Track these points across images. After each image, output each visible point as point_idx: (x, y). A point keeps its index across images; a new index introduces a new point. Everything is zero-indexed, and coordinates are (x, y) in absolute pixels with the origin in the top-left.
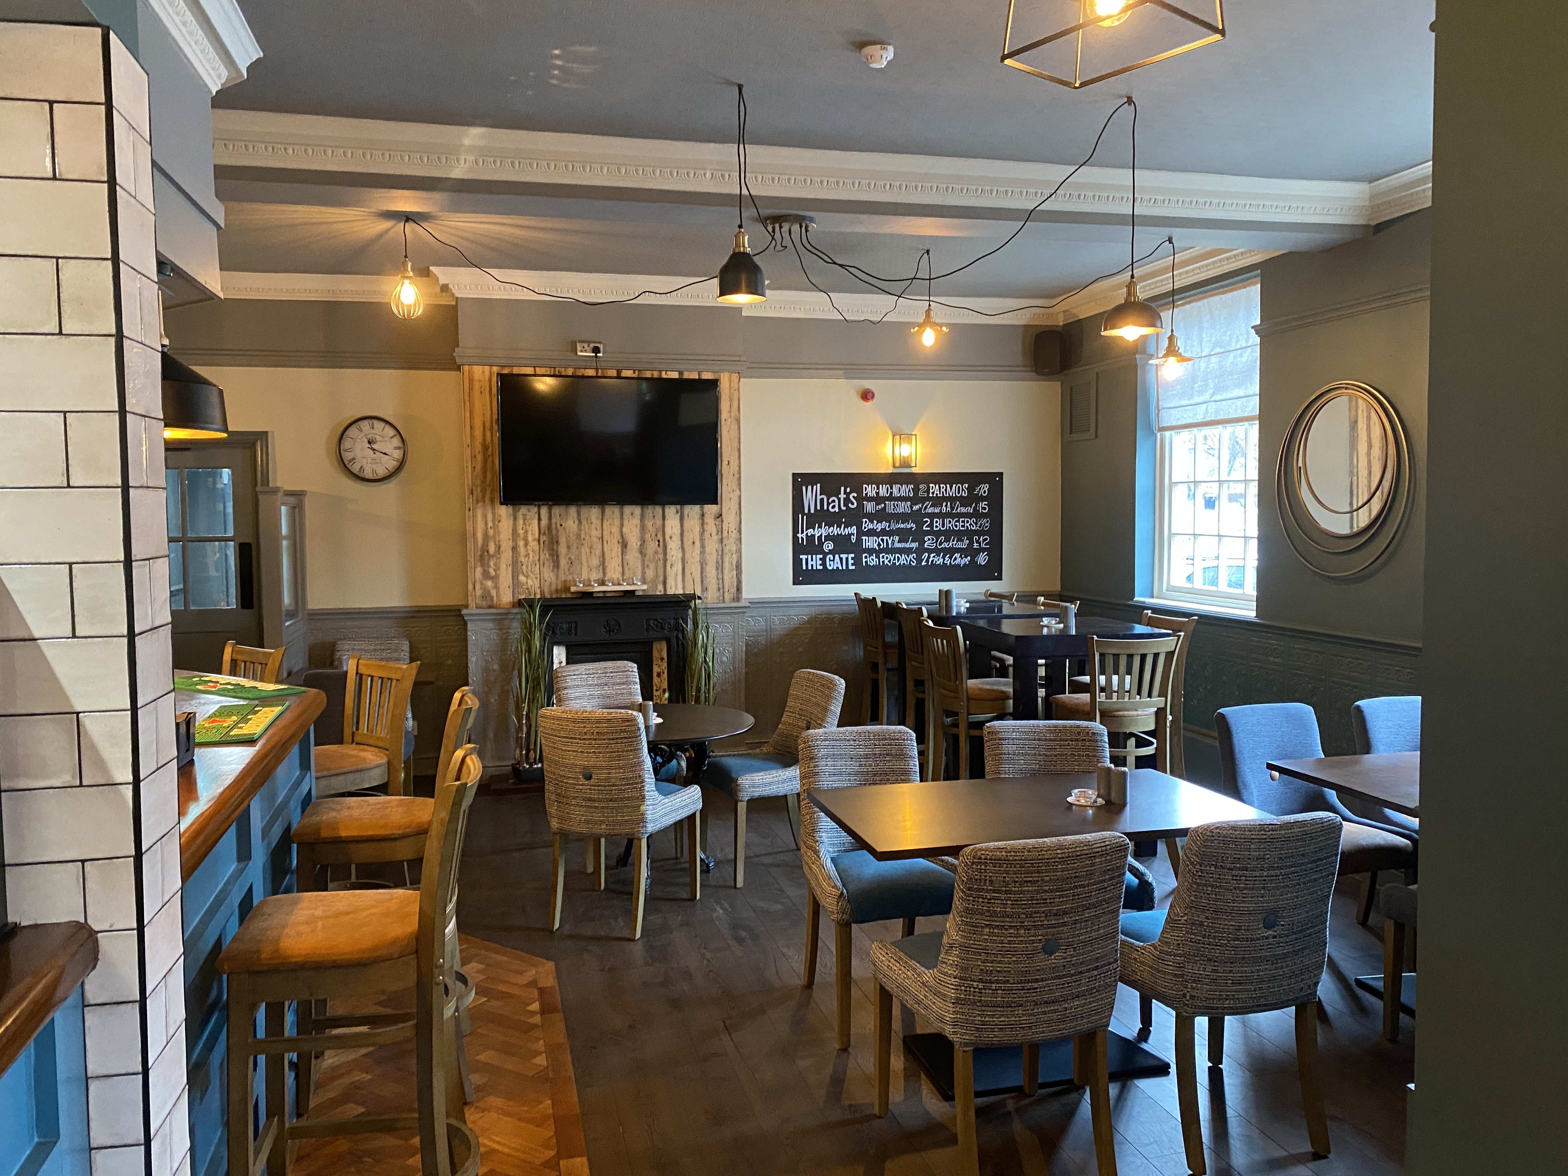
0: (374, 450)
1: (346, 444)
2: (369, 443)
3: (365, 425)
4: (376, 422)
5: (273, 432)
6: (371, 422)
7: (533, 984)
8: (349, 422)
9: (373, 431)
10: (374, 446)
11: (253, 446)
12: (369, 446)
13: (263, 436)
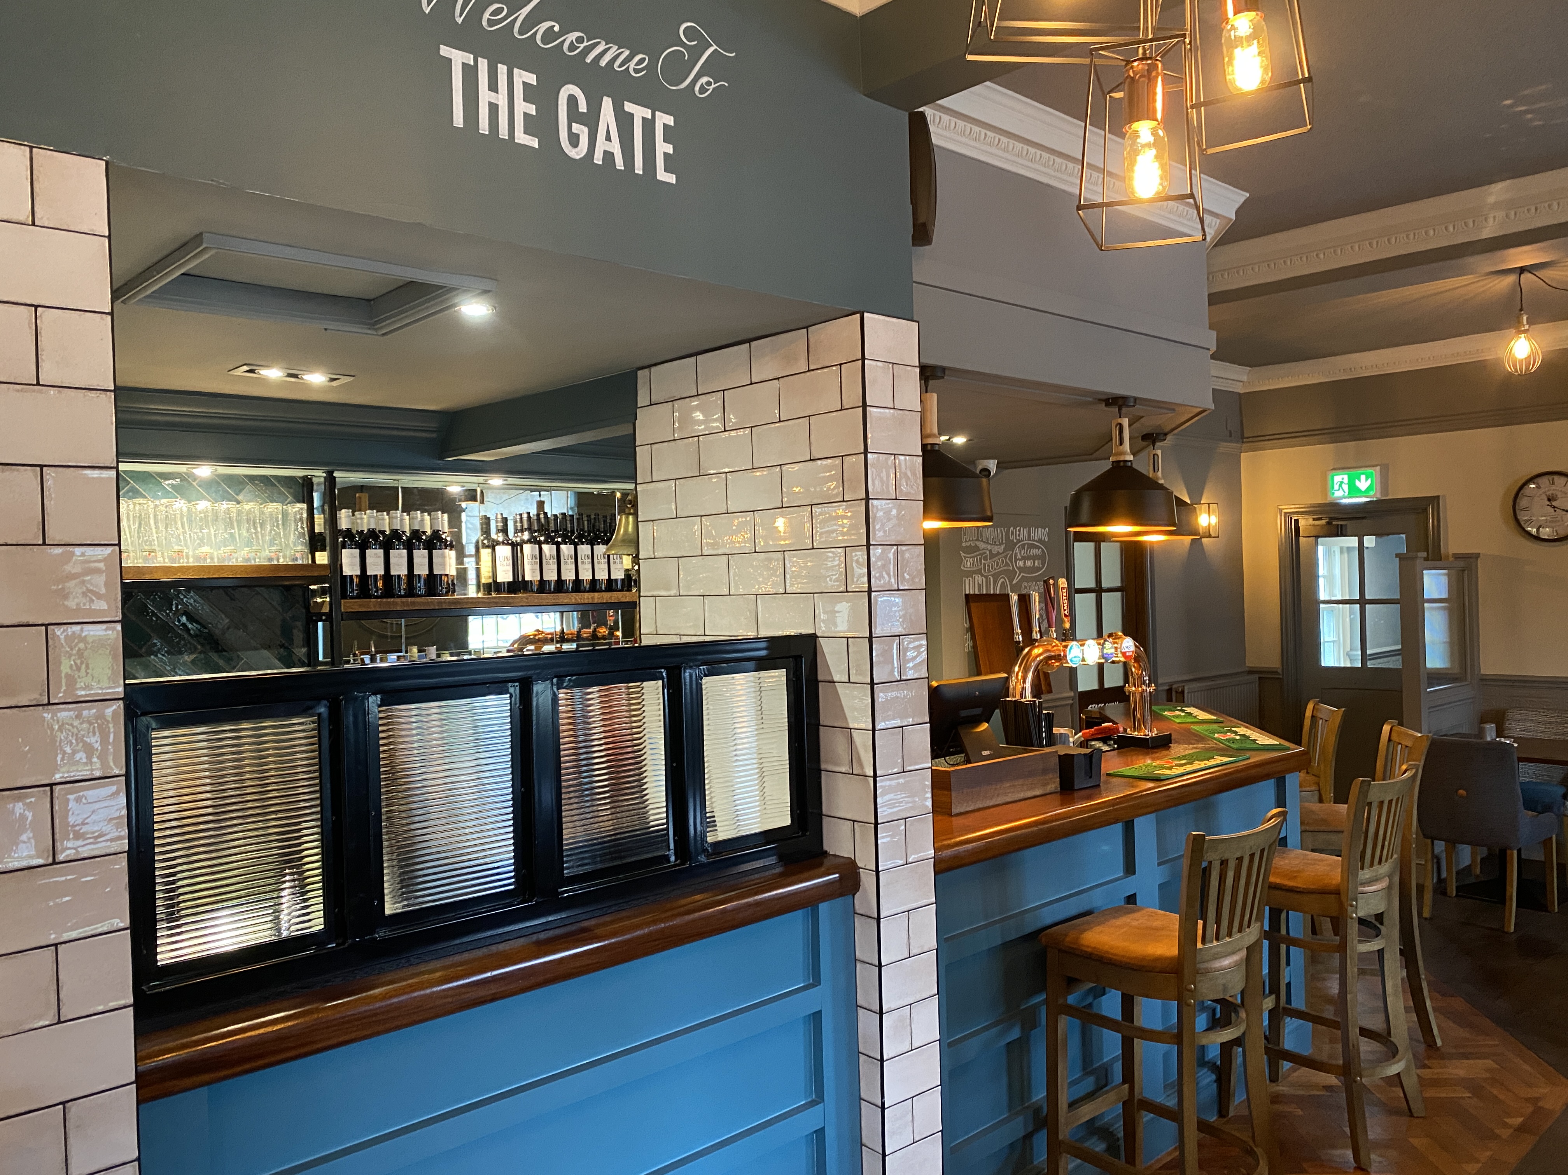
0: (1554, 507)
1: (1523, 502)
2: (1549, 500)
3: (1545, 481)
4: (1556, 477)
5: (1444, 496)
6: (1550, 477)
7: (1534, 1101)
8: (1523, 481)
9: (1554, 487)
10: (1554, 503)
11: (1425, 510)
12: (1548, 503)
13: (1435, 500)
